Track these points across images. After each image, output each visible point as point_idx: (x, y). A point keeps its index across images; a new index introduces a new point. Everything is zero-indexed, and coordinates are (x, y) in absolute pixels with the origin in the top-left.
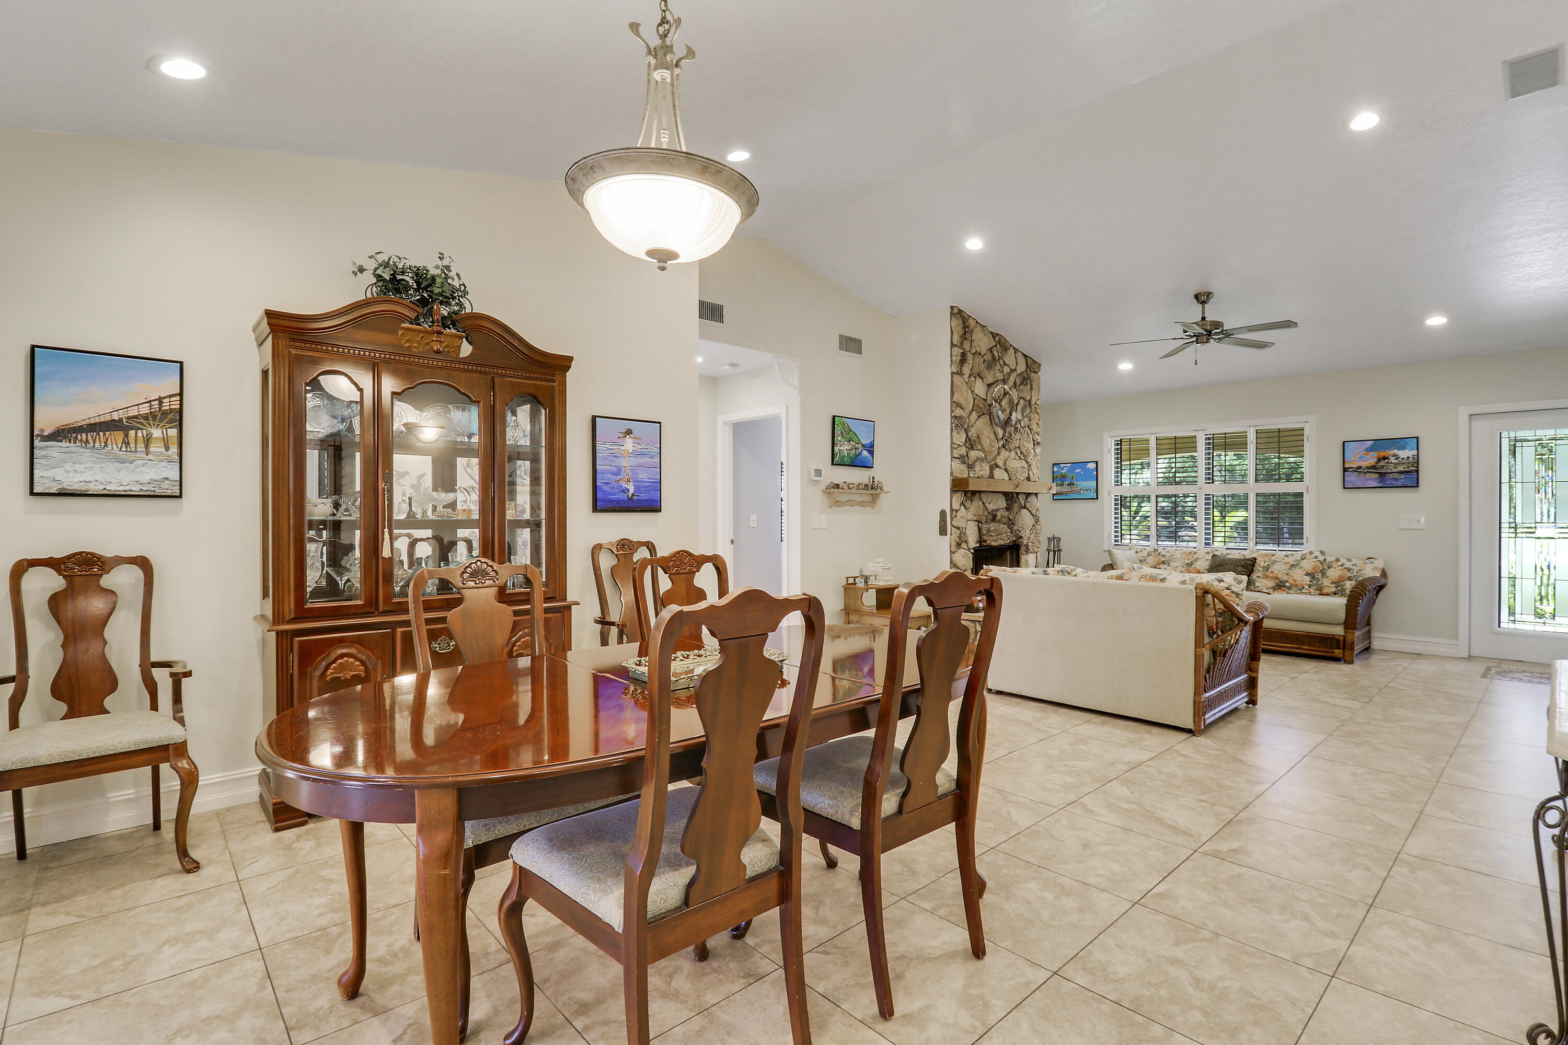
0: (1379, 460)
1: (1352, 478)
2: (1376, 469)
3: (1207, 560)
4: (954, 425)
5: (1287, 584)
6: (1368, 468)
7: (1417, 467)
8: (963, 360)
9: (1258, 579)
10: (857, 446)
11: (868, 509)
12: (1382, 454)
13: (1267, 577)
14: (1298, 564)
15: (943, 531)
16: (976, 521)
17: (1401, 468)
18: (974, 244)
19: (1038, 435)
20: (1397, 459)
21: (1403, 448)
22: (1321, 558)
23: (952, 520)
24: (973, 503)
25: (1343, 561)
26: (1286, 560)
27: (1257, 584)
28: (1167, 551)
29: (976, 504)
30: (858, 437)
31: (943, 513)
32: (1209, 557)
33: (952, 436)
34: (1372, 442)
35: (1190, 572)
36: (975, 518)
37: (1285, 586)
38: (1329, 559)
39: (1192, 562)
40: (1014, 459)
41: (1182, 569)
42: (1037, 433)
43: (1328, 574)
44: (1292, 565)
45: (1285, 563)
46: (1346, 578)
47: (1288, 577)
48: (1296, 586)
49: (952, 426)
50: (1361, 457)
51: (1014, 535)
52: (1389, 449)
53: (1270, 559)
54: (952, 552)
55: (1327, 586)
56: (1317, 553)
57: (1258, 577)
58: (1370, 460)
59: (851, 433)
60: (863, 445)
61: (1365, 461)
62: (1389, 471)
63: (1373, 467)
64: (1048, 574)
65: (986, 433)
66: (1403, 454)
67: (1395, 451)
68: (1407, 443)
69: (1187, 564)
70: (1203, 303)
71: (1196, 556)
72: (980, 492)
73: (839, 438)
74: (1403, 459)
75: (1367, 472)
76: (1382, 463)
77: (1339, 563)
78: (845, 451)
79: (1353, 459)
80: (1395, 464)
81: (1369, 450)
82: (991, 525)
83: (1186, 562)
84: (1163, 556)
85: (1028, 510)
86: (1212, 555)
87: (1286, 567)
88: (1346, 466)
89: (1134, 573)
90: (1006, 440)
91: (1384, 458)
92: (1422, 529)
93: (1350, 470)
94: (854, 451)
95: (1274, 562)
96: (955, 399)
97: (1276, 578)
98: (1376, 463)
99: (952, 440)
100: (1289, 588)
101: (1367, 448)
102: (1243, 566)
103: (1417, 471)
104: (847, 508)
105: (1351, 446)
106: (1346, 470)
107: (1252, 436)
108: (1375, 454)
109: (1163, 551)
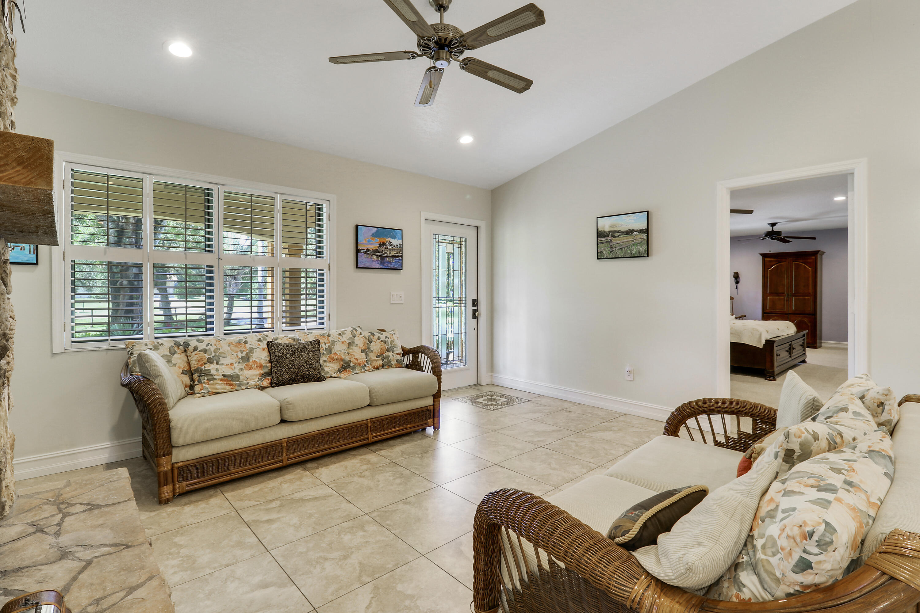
0: (380, 246)
2: (379, 253)
3: (263, 349)
5: (352, 364)
6: (373, 251)
7: (402, 253)
9: (325, 364)
12: (382, 240)
13: (333, 360)
14: (353, 342)
17: (393, 254)
20: (391, 246)
21: (394, 237)
26: (342, 339)
27: (326, 369)
28: (206, 343)
32: (264, 345)
34: (376, 229)
35: (251, 369)
37: (350, 367)
38: (368, 334)
39: (247, 354)
41: (241, 366)
43: (372, 349)
44: (349, 344)
45: (343, 343)
46: (385, 350)
47: (350, 357)
48: (359, 364)
50: (369, 241)
52: (386, 236)
53: (328, 340)
55: (375, 360)
57: (325, 361)
58: (375, 244)
61: (371, 244)
62: (386, 255)
63: (377, 251)
66: (395, 242)
67: (390, 239)
68: (396, 234)
69: (243, 358)
71: (248, 346)
74: (394, 246)
75: (373, 254)
76: (382, 248)
77: (376, 337)
79: (364, 242)
80: (390, 250)
81: (375, 235)
83: (240, 355)
84: (205, 351)
86: (265, 342)
87: (345, 347)
88: (359, 247)
91: (384, 244)
92: (402, 304)
93: (362, 251)
97: (342, 360)
100: (353, 368)
101: (373, 234)
103: (402, 257)
105: (361, 230)
106: (358, 251)
107: (278, 205)
108: (377, 240)
109: (199, 344)
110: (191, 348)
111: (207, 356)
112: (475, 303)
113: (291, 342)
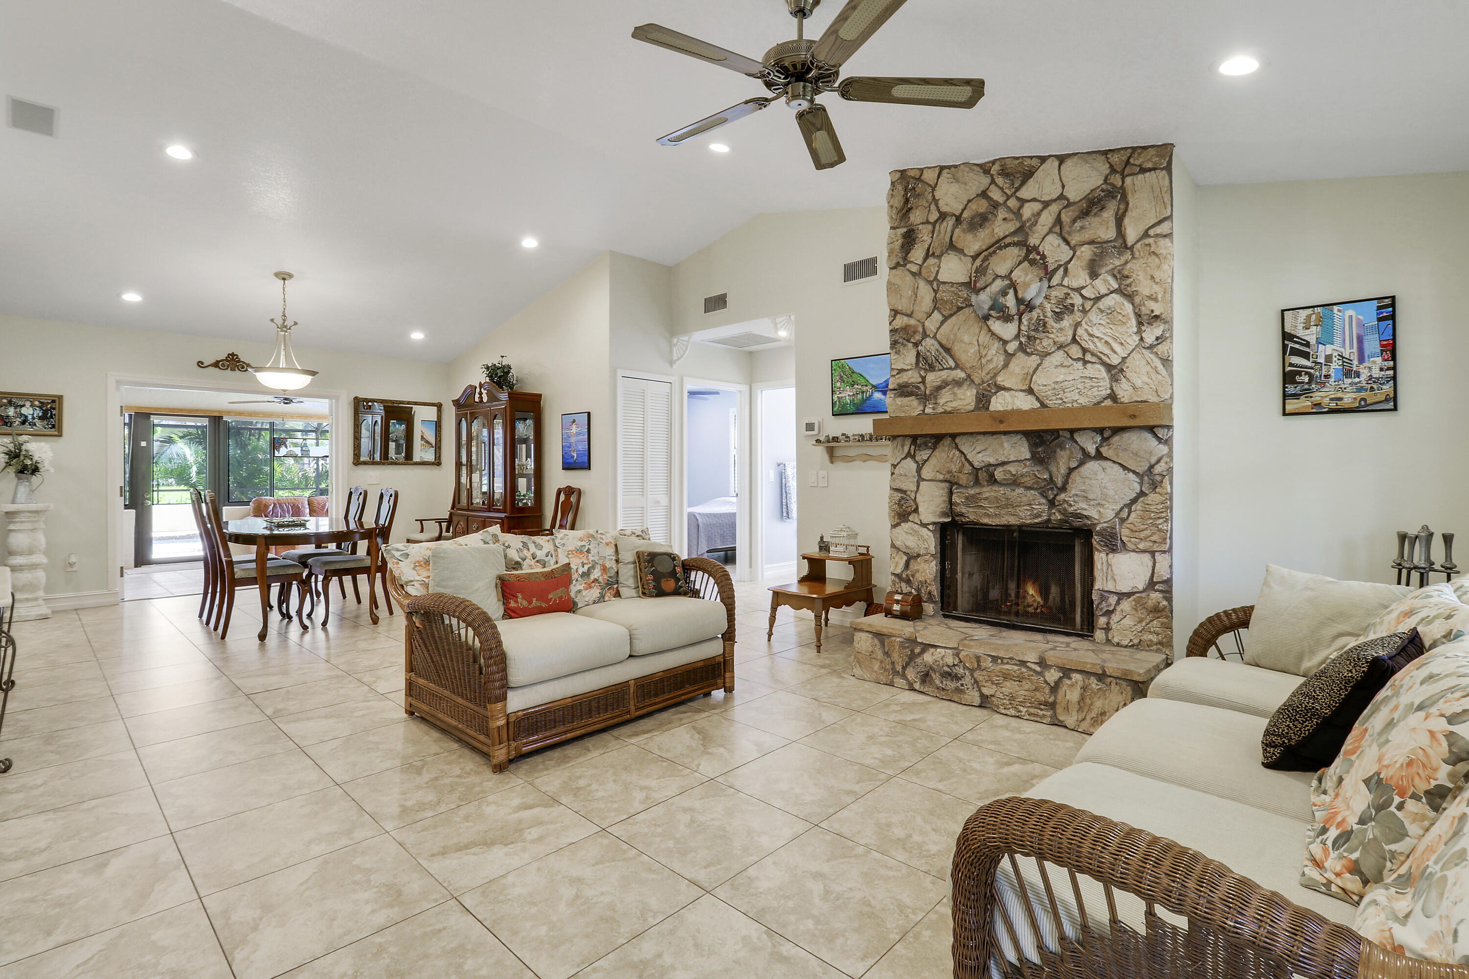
8: (909, 239)
10: (865, 389)
16: (945, 481)
19: (1156, 300)
24: (936, 453)
29: (944, 455)
30: (865, 378)
36: (941, 477)
40: (1062, 365)
42: (1150, 298)
51: (1059, 511)
59: (854, 375)
60: (873, 386)
65: (966, 338)
72: (954, 436)
73: (838, 384)
78: (848, 397)
82: (984, 489)
85: (1114, 462)
90: (1029, 337)
94: (859, 397)
104: (857, 463)
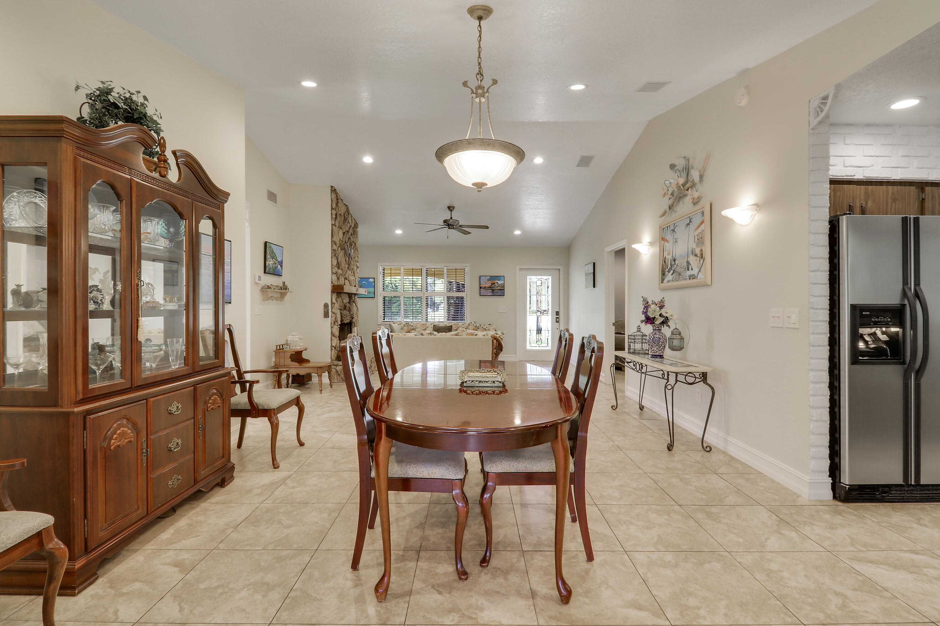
0: (492, 285)
1: (483, 291)
3: (431, 327)
4: (333, 254)
6: (488, 287)
8: (335, 218)
11: (279, 302)
12: (493, 282)
15: (326, 315)
16: (340, 309)
17: (499, 288)
18: (368, 159)
20: (498, 284)
21: (499, 280)
22: (475, 325)
23: (332, 308)
25: (482, 326)
26: (463, 326)
29: (340, 300)
30: (276, 256)
31: (326, 306)
33: (332, 261)
34: (490, 277)
38: (478, 325)
40: (351, 275)
42: (357, 261)
49: (332, 255)
50: (486, 283)
51: (351, 317)
52: (495, 280)
53: (457, 326)
54: (332, 327)
56: (473, 323)
58: (489, 284)
59: (273, 253)
60: (278, 261)
62: (495, 289)
63: (490, 287)
64: (424, 335)
65: (343, 260)
66: (500, 282)
67: (497, 281)
68: (501, 278)
69: (423, 329)
70: (451, 211)
71: (426, 326)
72: (341, 293)
73: (268, 256)
74: (500, 284)
75: (488, 289)
76: (493, 286)
77: (481, 327)
78: (270, 264)
79: (483, 283)
80: (497, 286)
81: (488, 280)
82: (344, 311)
84: (412, 326)
85: (355, 303)
86: (433, 325)
87: (463, 329)
88: (481, 286)
89: (464, 333)
90: (349, 264)
91: (494, 284)
92: (505, 312)
94: (274, 265)
95: (459, 327)
96: (334, 239)
98: (491, 285)
99: (332, 263)
102: (448, 329)
103: (504, 289)
104: (271, 301)
105: (482, 278)
106: (481, 288)
107: (445, 271)
108: (490, 282)
109: (411, 324)
110: (409, 325)
111: (412, 328)
112: (557, 313)
113: (445, 325)
